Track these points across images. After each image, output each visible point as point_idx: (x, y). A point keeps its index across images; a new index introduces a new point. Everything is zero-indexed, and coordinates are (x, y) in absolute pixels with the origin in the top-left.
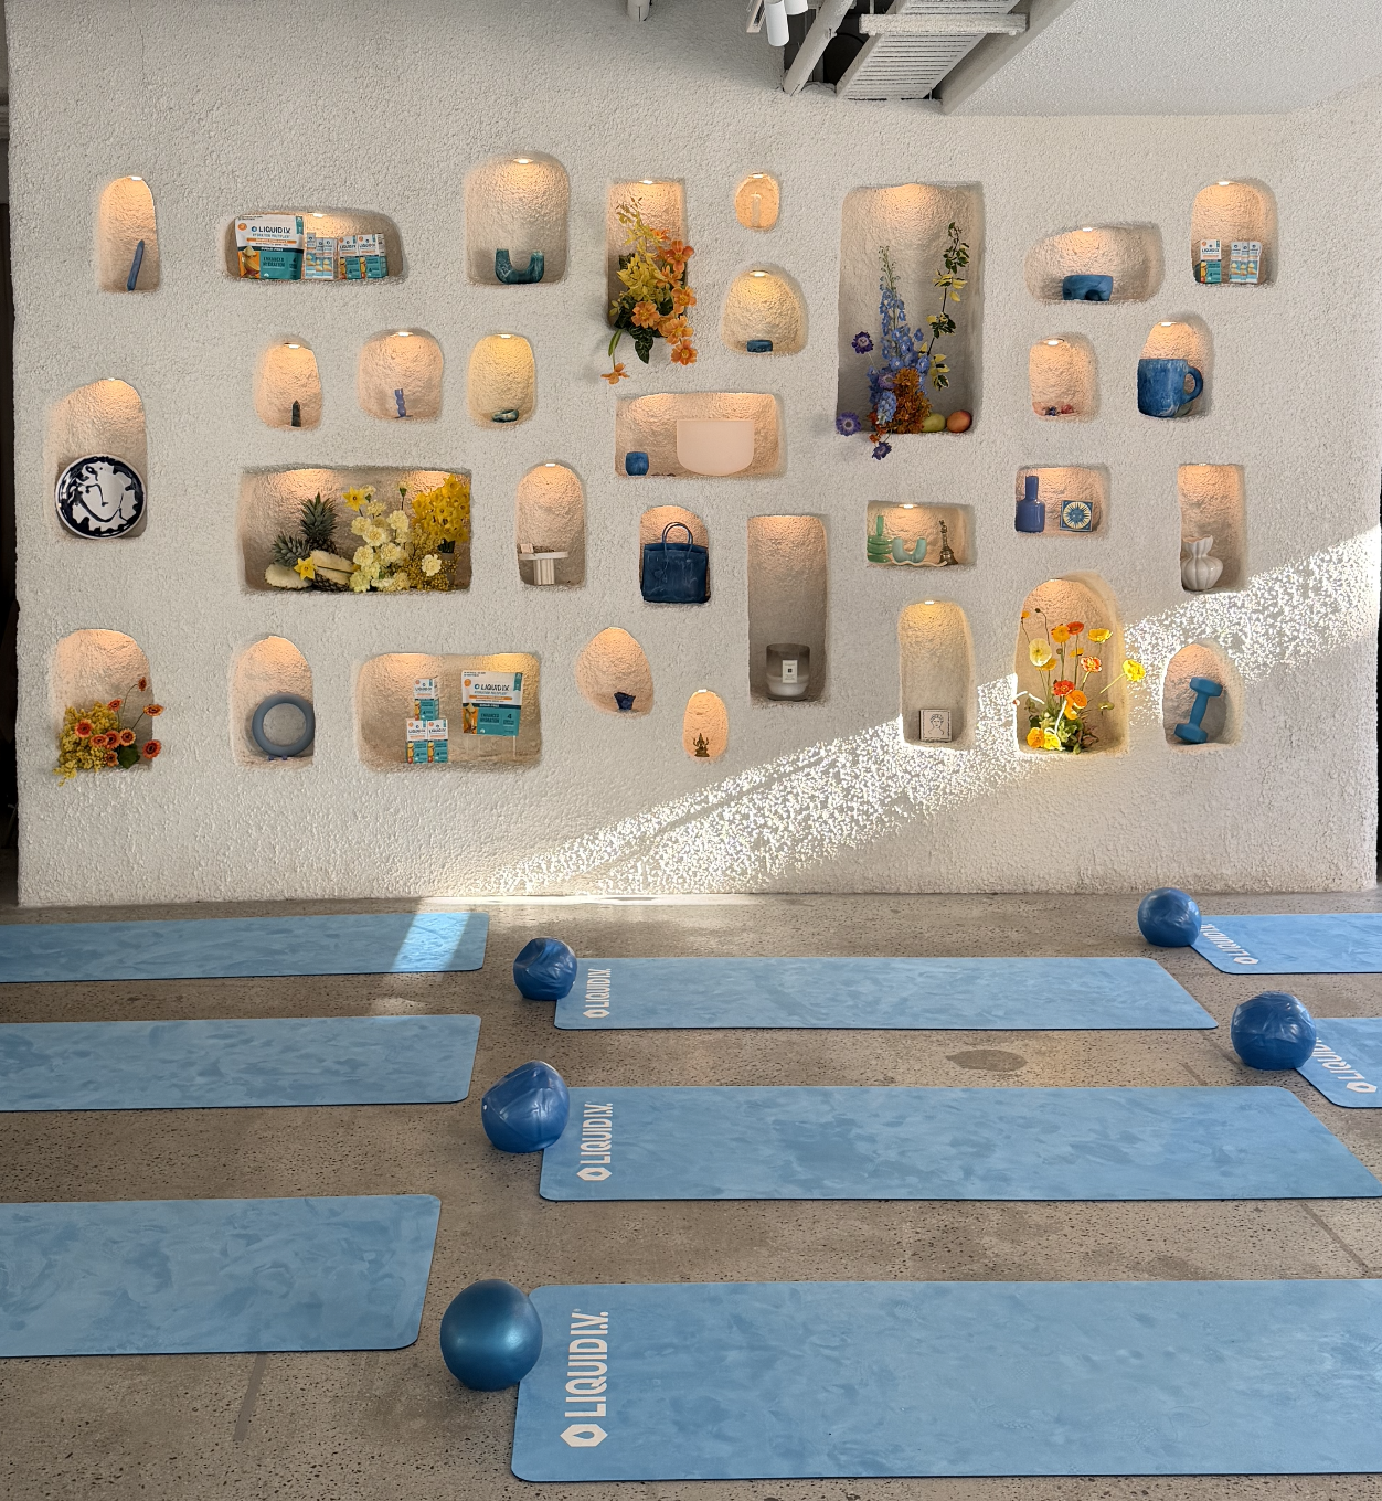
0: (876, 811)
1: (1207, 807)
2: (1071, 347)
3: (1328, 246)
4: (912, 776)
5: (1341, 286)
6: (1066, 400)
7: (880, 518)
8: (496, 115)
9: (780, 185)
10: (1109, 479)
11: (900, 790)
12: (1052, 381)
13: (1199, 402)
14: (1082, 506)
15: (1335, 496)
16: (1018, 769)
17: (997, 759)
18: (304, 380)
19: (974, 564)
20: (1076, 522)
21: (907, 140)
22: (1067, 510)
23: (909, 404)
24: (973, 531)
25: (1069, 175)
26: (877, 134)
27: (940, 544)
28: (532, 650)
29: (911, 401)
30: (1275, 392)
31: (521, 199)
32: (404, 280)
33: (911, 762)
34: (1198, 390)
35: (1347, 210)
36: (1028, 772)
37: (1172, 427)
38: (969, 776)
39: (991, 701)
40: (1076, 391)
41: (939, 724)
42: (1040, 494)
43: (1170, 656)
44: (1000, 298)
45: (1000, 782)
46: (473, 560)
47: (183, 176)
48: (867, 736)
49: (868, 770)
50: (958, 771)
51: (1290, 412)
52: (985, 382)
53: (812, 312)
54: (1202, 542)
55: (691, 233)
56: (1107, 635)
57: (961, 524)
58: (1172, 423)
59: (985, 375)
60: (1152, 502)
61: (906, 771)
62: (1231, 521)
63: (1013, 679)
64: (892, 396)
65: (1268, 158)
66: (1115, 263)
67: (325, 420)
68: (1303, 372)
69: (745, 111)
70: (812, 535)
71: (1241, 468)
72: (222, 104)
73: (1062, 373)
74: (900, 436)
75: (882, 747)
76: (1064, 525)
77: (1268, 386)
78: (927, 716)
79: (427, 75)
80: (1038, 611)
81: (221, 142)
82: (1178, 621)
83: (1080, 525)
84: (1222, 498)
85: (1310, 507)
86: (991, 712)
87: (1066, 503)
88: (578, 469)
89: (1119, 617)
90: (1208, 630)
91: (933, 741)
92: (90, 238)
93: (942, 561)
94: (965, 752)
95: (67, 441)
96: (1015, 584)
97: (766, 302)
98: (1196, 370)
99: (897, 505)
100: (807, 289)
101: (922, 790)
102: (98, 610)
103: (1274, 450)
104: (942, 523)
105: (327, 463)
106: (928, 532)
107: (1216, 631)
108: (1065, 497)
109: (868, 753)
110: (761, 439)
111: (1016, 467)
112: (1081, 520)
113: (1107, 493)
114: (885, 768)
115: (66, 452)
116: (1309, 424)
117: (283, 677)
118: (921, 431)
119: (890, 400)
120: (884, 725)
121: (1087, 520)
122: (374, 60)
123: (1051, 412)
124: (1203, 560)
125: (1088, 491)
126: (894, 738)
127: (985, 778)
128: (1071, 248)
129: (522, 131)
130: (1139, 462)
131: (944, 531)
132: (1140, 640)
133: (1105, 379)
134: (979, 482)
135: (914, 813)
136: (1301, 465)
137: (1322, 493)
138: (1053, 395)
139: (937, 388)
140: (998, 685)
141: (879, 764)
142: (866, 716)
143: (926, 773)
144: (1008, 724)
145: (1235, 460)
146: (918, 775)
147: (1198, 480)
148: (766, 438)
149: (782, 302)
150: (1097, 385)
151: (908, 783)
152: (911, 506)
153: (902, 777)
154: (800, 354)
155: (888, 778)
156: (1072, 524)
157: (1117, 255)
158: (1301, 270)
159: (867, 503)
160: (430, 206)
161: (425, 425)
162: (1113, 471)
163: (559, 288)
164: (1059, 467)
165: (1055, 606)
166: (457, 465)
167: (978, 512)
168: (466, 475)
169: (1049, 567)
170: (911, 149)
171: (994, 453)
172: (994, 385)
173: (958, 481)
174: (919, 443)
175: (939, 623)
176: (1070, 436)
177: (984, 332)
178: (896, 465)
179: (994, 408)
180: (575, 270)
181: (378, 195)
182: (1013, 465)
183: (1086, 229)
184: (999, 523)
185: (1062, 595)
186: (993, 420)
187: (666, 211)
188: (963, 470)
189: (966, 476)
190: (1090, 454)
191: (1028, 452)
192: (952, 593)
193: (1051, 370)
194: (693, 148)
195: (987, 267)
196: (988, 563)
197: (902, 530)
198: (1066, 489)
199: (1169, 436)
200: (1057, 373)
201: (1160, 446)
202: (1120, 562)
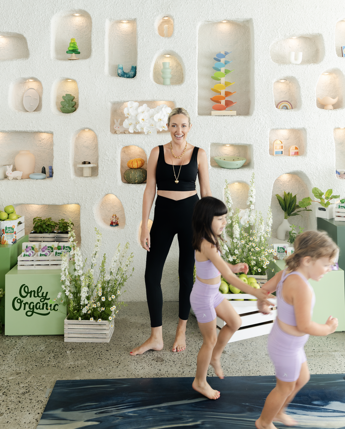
2: (290, 83)
9: (174, 21)
10: (306, 133)
12: (282, 96)
19: (253, 168)
24: (253, 155)
25: (286, 16)
28: (77, 203)
31: (77, 29)
32: (28, 59)
40: (292, 100)
44: (261, 63)
52: (256, 96)
53: (187, 69)
55: (139, 39)
58: (330, 112)
59: (256, 93)
60: (323, 143)
73: (286, 93)
74: (223, 117)
88: (95, 131)
96: (270, 176)
97: (171, 67)
111: (269, 129)
113: (305, 139)
125: (298, 139)
128: (288, 46)
130: (318, 127)
133: (303, 94)
134: (254, 135)
149: (177, 67)
150: (300, 96)
152: (229, 145)
154: (182, 85)
157: (306, 48)
159: (210, 144)
160: (38, 30)
161: (36, 114)
162: (307, 131)
163: (88, 60)
164: (286, 129)
165: (286, 184)
166: (47, 130)
167: (254, 148)
168: (52, 133)
169: (283, 169)
170: (224, 6)
171: (260, 124)
172: (259, 97)
173: (246, 135)
174: (230, 120)
175: (241, 191)
176: (290, 117)
177: (255, 76)
178: (221, 129)
179: (260, 106)
180: (94, 53)
181: (18, 27)
182: (267, 128)
183: (293, 38)
184: (262, 152)
185: (289, 180)
186: (259, 110)
187: (132, 33)
188: (247, 130)
189: (249, 133)
190: (298, 124)
191: (273, 123)
192: (244, 180)
193: (282, 92)
194: (139, 7)
195: (255, 51)
196: (258, 167)
197: (226, 155)
198: (289, 138)
199: (329, 116)
200: (284, 93)
201: (326, 121)
202: (311, 167)
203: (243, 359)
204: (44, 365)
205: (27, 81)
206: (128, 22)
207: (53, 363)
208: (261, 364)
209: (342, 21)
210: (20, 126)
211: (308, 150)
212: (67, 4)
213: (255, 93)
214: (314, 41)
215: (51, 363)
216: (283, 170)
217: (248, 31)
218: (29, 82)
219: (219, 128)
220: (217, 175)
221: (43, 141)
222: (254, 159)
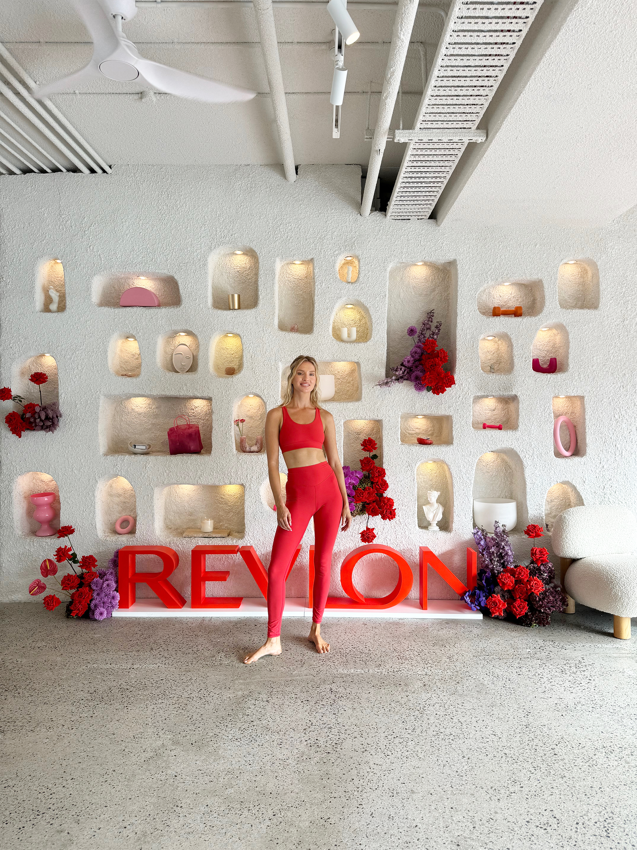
2: (499, 340)
3: (624, 290)
5: (630, 309)
6: (497, 366)
8: (224, 227)
9: (359, 261)
10: (518, 402)
12: (489, 357)
15: (628, 411)
18: (137, 356)
19: (452, 443)
21: (420, 239)
24: (452, 428)
25: (499, 255)
26: (406, 236)
28: (240, 483)
30: (599, 360)
31: (238, 271)
32: (180, 306)
33: (422, 538)
35: (632, 273)
37: (549, 377)
38: (451, 546)
39: (461, 509)
40: (500, 362)
43: (549, 489)
44: (465, 315)
46: (212, 440)
47: (77, 257)
48: (401, 526)
49: (401, 542)
50: (445, 543)
51: (606, 370)
52: (458, 356)
53: (374, 322)
55: (316, 284)
57: (445, 425)
58: (549, 375)
59: (457, 352)
60: (539, 414)
65: (594, 247)
66: (519, 301)
67: (143, 374)
68: (612, 351)
69: (342, 225)
70: (375, 431)
71: (582, 398)
72: (95, 224)
73: (494, 353)
75: (408, 531)
77: (595, 358)
79: (191, 208)
81: (94, 241)
82: (553, 471)
84: (571, 413)
85: (616, 416)
86: (461, 515)
88: (263, 397)
90: (567, 476)
92: (34, 287)
94: (448, 534)
95: (28, 384)
96: (472, 453)
97: (353, 320)
99: (414, 416)
100: (372, 311)
102: (35, 463)
103: (599, 389)
105: (143, 393)
106: (429, 429)
107: (571, 476)
108: (495, 412)
109: (402, 534)
110: (351, 385)
111: (472, 397)
113: (517, 409)
114: (409, 541)
115: (27, 389)
116: (615, 376)
117: (126, 495)
122: (166, 202)
125: (506, 410)
126: (414, 527)
128: (498, 294)
129: (236, 235)
130: (533, 394)
132: (534, 480)
133: (516, 354)
134: (455, 404)
136: (612, 396)
137: (622, 410)
138: (489, 364)
140: (465, 502)
141: (407, 540)
142: (400, 516)
144: (469, 521)
145: (580, 393)
147: (561, 404)
148: (353, 385)
149: (360, 320)
150: (512, 357)
152: (421, 417)
154: (368, 342)
157: (520, 297)
158: (611, 302)
159: (400, 415)
160: (192, 271)
161: (190, 376)
162: (520, 399)
163: (253, 311)
164: (493, 397)
165: (490, 465)
166: (205, 395)
167: (454, 419)
168: (209, 399)
170: (422, 243)
171: (461, 390)
172: (461, 357)
173: (444, 404)
175: (435, 472)
176: (499, 381)
177: (457, 331)
179: (462, 368)
180: (261, 302)
181: (167, 265)
182: (470, 396)
183: (505, 284)
184: (463, 424)
185: (496, 459)
186: (461, 373)
187: (306, 277)
188: (446, 398)
189: (448, 401)
190: (508, 391)
191: (478, 389)
192: (441, 457)
193: (489, 352)
194: (317, 243)
195: (459, 300)
196: (459, 442)
197: (417, 429)
198: (495, 409)
199: (548, 382)
200: (491, 353)
201: (543, 387)
202: (524, 443)
203: (448, 660)
204: (216, 664)
205: (178, 335)
206: (301, 263)
207: (226, 662)
208: (470, 666)
209: (566, 263)
210: (172, 389)
211: (520, 423)
212: (228, 238)
214: (530, 289)
215: (224, 662)
216: (489, 446)
217: (448, 276)
218: (180, 335)
219: (412, 395)
220: (409, 452)
221: (197, 409)
222: (454, 433)
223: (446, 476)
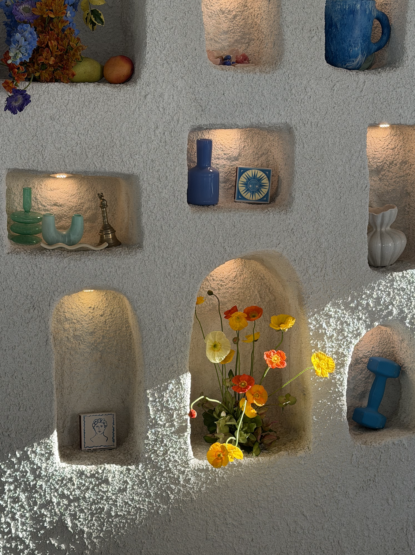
0: (27, 547)
1: (390, 501)
4: (70, 501)
6: (241, 49)
7: (27, 192)
10: (292, 142)
11: (56, 518)
12: (225, 26)
13: (386, 54)
14: (260, 174)
16: (193, 479)
17: (169, 471)
19: (140, 246)
20: (253, 193)
22: (243, 179)
23: (54, 43)
24: (138, 206)
27: (100, 219)
29: (57, 39)
33: (69, 485)
34: (385, 38)
36: (204, 483)
37: (362, 80)
38: (138, 494)
39: (162, 405)
40: (251, 40)
41: (102, 429)
42: (213, 161)
43: (355, 342)
45: (172, 497)
48: (14, 460)
49: (16, 500)
50: (125, 490)
52: (149, 18)
54: (388, 213)
56: (291, 323)
57: (123, 197)
58: (362, 76)
60: (339, 169)
61: (62, 496)
62: (410, 189)
63: (187, 380)
64: (29, 28)
73: (235, 17)
74: (45, 85)
75: (33, 471)
76: (237, 196)
78: (88, 422)
80: (210, 293)
82: (364, 302)
83: (257, 197)
84: (401, 164)
86: (162, 419)
87: (241, 171)
89: (301, 301)
90: (395, 312)
91: (95, 450)
93: (102, 242)
94: (133, 467)
96: (188, 267)
98: (384, 14)
99: (48, 174)
101: (82, 516)
104: (101, 196)
106: (86, 206)
107: (402, 312)
108: (239, 164)
109: (16, 480)
111: (187, 128)
112: (258, 191)
113: (290, 159)
114: (36, 495)
118: (71, 80)
119: (26, 34)
120: (35, 444)
121: (264, 191)
123: (225, 61)
124: (388, 233)
125: (264, 158)
126: (48, 459)
127: (156, 493)
130: (326, 122)
131: (103, 206)
132: (324, 325)
133: (289, 19)
134: (144, 146)
135: (74, 543)
138: (225, 44)
139: (90, 26)
140: (171, 387)
141: (30, 492)
142: (13, 435)
143: (87, 495)
144: (181, 430)
146: (77, 499)
151: (66, 510)
152: (65, 176)
153: (58, 504)
155: (42, 506)
156: (248, 196)
159: (4, 172)
162: (296, 133)
164: (237, 127)
165: (227, 286)
167: (144, 185)
169: (226, 247)
171: (161, 109)
172: (159, 23)
173: (119, 145)
174: (69, 96)
175: (101, 313)
176: (250, 90)
178: (39, 124)
179: (161, 52)
182: (183, 125)
184: (167, 196)
185: (234, 274)
186: (159, 67)
188: (124, 130)
189: (128, 138)
190: (271, 113)
191: (200, 109)
192: (115, 282)
193: (223, 13)
196: (156, 244)
197: (55, 205)
198: (240, 155)
199: (358, 90)
200: (230, 17)
201: (349, 104)
202: (304, 239)
211: (297, 190)
213: (148, 11)
216: (228, 249)
219: (35, 122)
220: (32, 272)
222: (144, 220)
223: (127, 322)
